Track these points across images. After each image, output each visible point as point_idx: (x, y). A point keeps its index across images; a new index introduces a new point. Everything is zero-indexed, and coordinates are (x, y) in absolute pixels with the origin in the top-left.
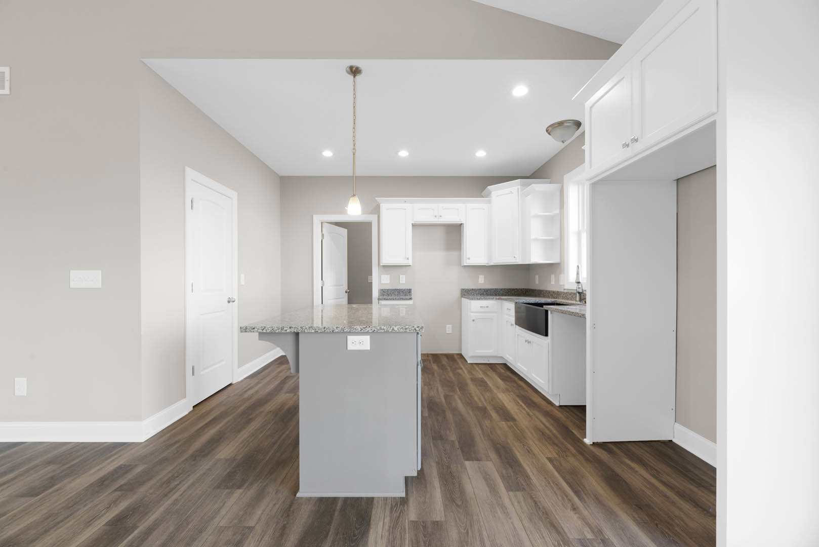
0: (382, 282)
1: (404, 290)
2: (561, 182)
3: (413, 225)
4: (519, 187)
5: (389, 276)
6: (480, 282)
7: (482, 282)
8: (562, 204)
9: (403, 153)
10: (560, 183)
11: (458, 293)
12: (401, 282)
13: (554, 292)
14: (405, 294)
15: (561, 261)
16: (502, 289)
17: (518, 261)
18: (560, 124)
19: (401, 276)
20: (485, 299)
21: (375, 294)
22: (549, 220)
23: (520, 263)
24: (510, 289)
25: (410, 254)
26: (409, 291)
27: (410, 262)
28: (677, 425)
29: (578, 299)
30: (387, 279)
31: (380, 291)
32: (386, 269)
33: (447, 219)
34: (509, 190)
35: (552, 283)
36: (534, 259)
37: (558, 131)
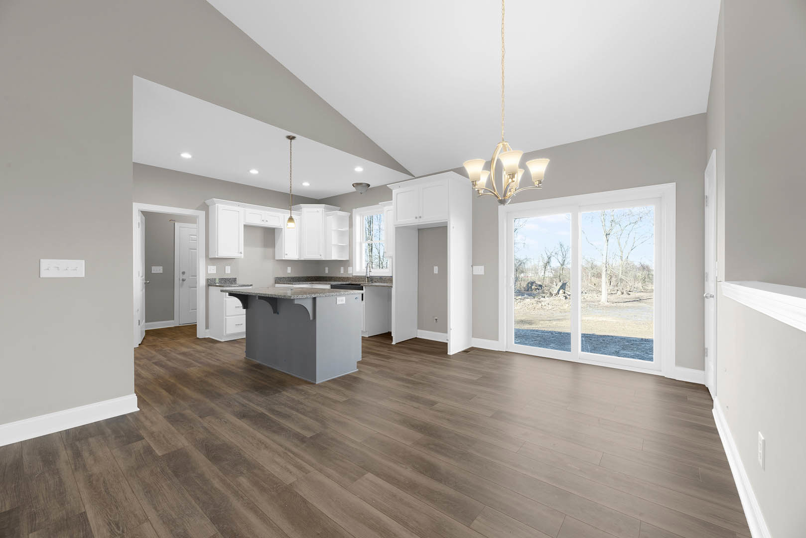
0: (209, 272)
1: (230, 279)
2: (350, 212)
3: (245, 226)
5: (215, 267)
7: (289, 271)
8: (351, 225)
9: (254, 172)
12: (226, 272)
13: (344, 278)
14: (231, 282)
15: (349, 259)
16: (301, 277)
17: (322, 258)
18: (361, 184)
19: (226, 267)
20: (303, 284)
21: (202, 282)
22: (341, 234)
23: (324, 259)
24: (308, 277)
25: (242, 250)
26: (235, 280)
27: (242, 256)
28: (418, 330)
29: (367, 281)
30: (213, 270)
31: (208, 280)
32: (213, 261)
33: (271, 224)
34: (316, 210)
35: (342, 272)
36: (334, 257)
37: (359, 187)
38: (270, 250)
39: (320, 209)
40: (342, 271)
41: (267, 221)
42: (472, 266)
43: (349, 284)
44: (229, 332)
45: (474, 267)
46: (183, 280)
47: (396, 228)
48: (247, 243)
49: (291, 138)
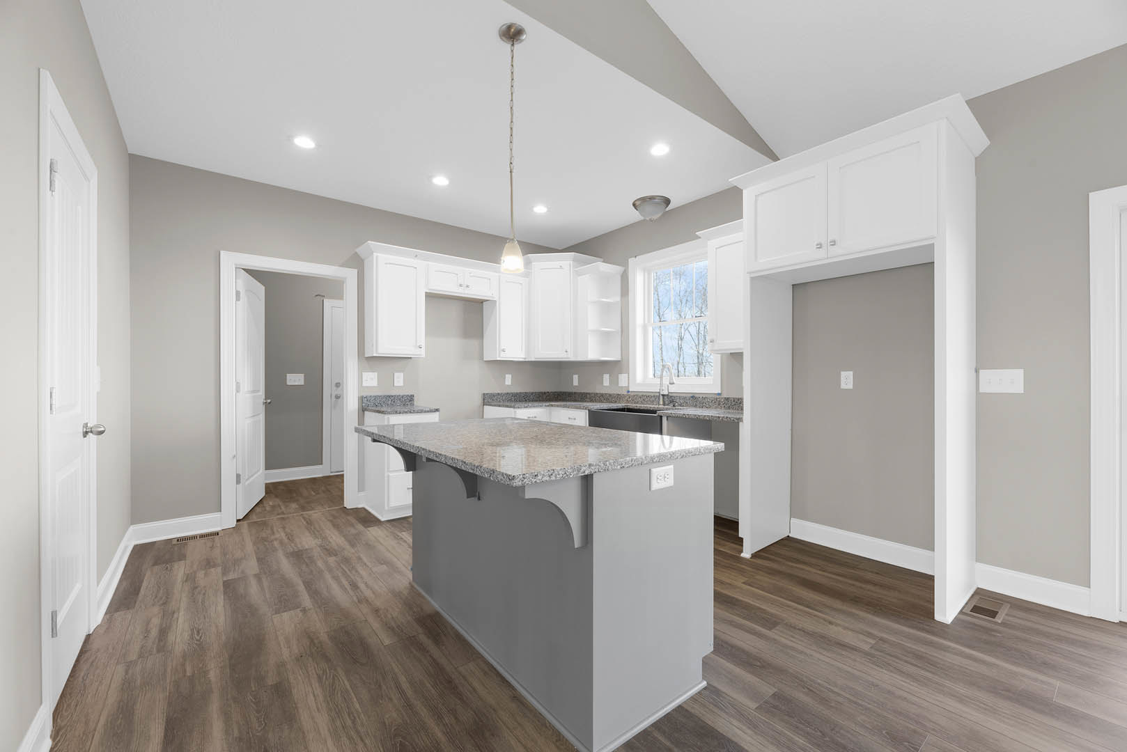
0: (365, 384)
1: (403, 397)
2: (624, 264)
3: (431, 297)
4: (571, 262)
5: (376, 374)
6: (507, 383)
7: (509, 382)
8: (625, 291)
9: (441, 181)
10: (623, 266)
11: (478, 400)
12: (396, 384)
13: (610, 395)
14: (405, 403)
15: (622, 358)
16: (532, 393)
17: (569, 356)
18: (652, 198)
19: (396, 374)
20: (534, 407)
21: (351, 403)
22: (605, 308)
23: (572, 359)
24: (541, 393)
25: (422, 340)
26: (411, 398)
27: (422, 353)
28: (793, 520)
29: (661, 403)
30: (371, 380)
31: (361, 399)
32: (372, 361)
33: (475, 292)
34: (557, 264)
35: (606, 384)
36: (593, 353)
37: (648, 208)
38: (474, 343)
39: (563, 263)
40: (606, 382)
41: (467, 286)
42: (977, 371)
43: (623, 410)
44: (393, 503)
45: (981, 372)
46: (338, 397)
47: (752, 279)
48: (431, 330)
49: (512, 34)
